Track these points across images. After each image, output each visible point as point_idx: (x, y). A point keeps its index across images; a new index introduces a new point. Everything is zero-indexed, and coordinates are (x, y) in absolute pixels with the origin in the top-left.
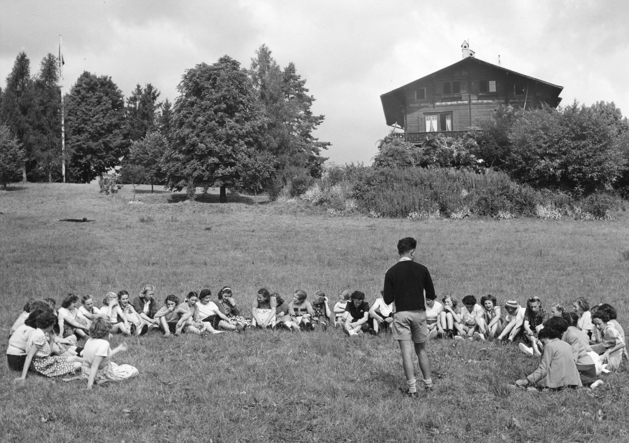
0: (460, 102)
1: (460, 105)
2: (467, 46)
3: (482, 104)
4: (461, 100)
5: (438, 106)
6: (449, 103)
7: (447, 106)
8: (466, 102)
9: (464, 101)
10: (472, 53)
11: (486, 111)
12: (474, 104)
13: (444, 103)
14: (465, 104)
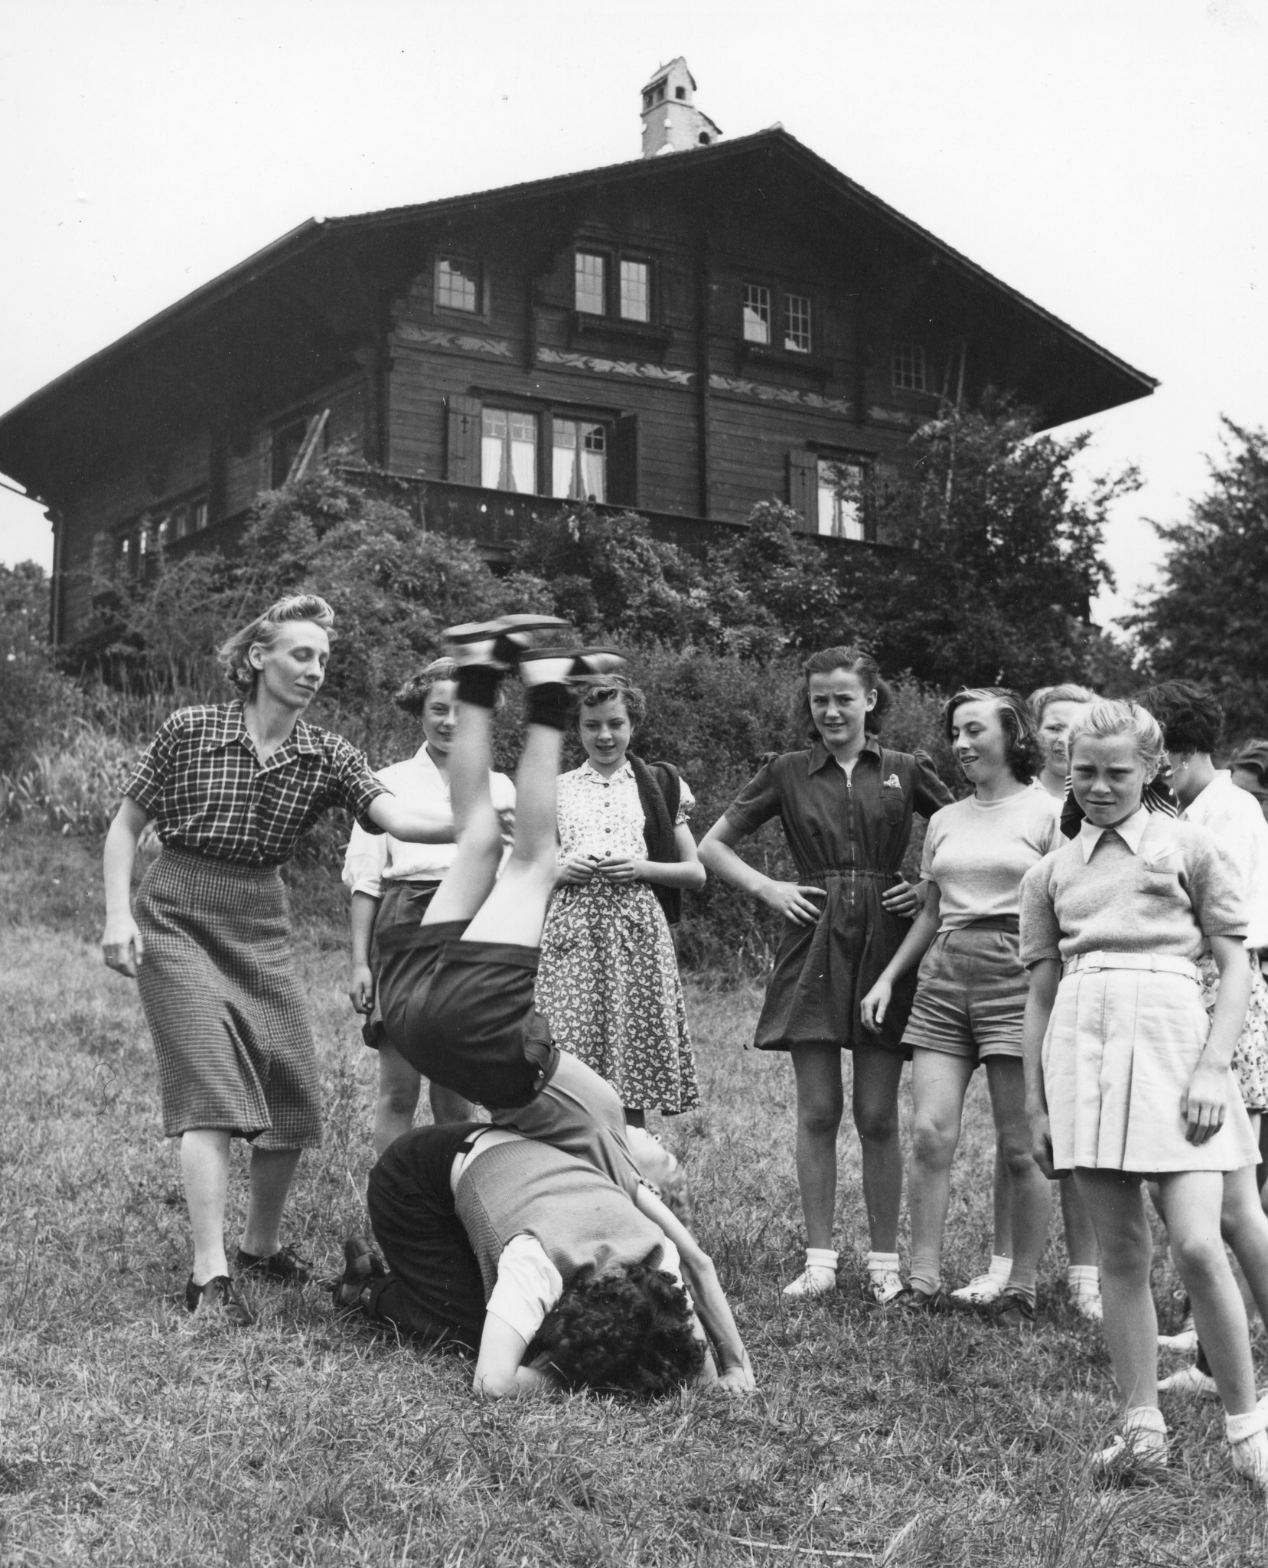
0: (653, 371)
1: (652, 384)
2: (688, 87)
3: (752, 401)
4: (659, 363)
5: (551, 369)
6: (602, 365)
7: (590, 374)
8: (682, 377)
9: (671, 368)
10: (708, 130)
11: (770, 444)
12: (718, 395)
13: (577, 361)
14: (675, 388)
